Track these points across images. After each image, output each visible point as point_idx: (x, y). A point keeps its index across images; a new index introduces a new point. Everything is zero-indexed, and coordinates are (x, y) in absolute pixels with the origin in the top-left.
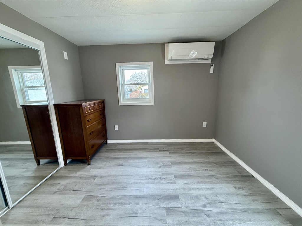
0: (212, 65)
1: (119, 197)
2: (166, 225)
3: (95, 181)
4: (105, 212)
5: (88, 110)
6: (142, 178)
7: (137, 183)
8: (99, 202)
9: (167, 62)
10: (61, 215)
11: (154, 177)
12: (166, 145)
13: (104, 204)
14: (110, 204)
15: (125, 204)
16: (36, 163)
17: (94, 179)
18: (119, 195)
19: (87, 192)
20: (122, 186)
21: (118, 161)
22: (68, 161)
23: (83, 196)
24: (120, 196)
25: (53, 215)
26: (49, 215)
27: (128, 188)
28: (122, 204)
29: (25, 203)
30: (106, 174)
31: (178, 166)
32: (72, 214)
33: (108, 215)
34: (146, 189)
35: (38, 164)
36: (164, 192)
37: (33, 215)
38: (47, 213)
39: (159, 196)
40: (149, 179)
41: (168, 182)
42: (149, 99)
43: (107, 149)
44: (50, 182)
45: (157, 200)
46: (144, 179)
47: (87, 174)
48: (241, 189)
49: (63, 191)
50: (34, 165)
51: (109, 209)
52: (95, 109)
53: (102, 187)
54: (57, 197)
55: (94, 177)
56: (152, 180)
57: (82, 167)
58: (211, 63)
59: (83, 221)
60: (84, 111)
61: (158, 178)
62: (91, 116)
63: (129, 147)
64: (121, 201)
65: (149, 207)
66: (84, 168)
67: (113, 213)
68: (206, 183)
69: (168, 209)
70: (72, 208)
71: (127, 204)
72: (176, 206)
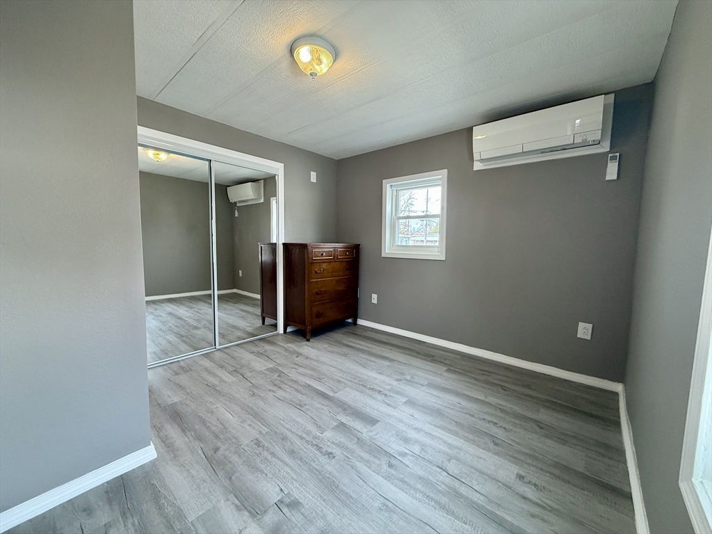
0: (613, 158)
2: (321, 435)
3: (296, 359)
4: (274, 389)
5: (320, 255)
8: (279, 378)
9: (478, 166)
10: (241, 371)
12: (458, 357)
13: (282, 382)
14: (286, 384)
15: (300, 392)
16: (261, 322)
17: (297, 357)
19: (278, 364)
20: (317, 376)
21: (345, 350)
22: (289, 330)
23: (271, 366)
24: (303, 383)
25: (236, 368)
26: (233, 366)
28: (297, 391)
29: (227, 351)
30: (315, 358)
31: (435, 392)
32: (248, 375)
33: (274, 392)
34: (343, 392)
35: (263, 323)
37: (224, 362)
38: (233, 364)
39: (350, 407)
41: (385, 401)
42: (438, 247)
43: (348, 332)
44: (257, 343)
45: (340, 409)
47: (296, 348)
48: (533, 488)
49: (259, 354)
50: (259, 322)
51: (280, 388)
52: (334, 257)
53: (296, 367)
54: (251, 356)
55: (299, 354)
56: (364, 388)
57: (298, 340)
58: (608, 153)
59: (251, 385)
60: (310, 256)
61: (376, 390)
62: (324, 266)
63: (383, 338)
64: (300, 388)
65: (322, 409)
66: (299, 342)
67: (280, 393)
68: (459, 437)
70: (252, 370)
72: (359, 429)
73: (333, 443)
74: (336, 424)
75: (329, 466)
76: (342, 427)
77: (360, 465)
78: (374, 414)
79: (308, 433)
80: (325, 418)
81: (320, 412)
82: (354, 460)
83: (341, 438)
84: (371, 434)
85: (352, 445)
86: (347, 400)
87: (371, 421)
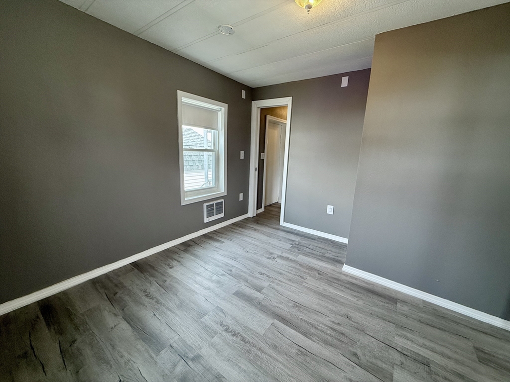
1: (316, 339)
2: (270, 283)
6: (259, 353)
7: (275, 347)
11: (234, 338)
14: (331, 336)
15: (308, 323)
18: (314, 341)
20: (308, 359)
24: (314, 339)
27: (297, 347)
28: (312, 325)
34: (266, 325)
36: (246, 306)
39: (256, 306)
40: (246, 343)
41: (223, 316)
45: (263, 304)
46: (255, 347)
56: (244, 335)
61: (231, 332)
64: (313, 330)
65: (277, 303)
69: (259, 291)
71: (305, 321)
72: (247, 288)
73: (261, 279)
74: (263, 291)
75: (260, 269)
76: (259, 289)
77: (245, 270)
78: (236, 300)
79: (278, 284)
80: (272, 295)
81: (277, 300)
82: (249, 272)
83: (258, 282)
84: (240, 285)
85: (250, 278)
86: (260, 314)
87: (239, 295)
